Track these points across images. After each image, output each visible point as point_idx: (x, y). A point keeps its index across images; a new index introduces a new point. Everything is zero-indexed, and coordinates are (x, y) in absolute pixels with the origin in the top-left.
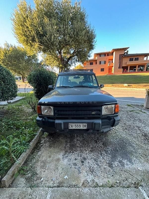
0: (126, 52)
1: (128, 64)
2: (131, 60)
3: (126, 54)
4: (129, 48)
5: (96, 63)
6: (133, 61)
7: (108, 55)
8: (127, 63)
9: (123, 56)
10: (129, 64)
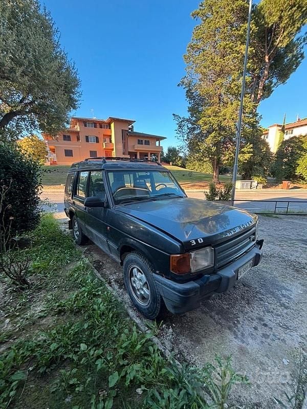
0: (130, 127)
1: (136, 149)
2: (140, 142)
3: (130, 131)
4: (135, 121)
5: (78, 139)
6: (142, 144)
7: (101, 127)
8: (136, 146)
9: (127, 134)
10: (138, 149)
